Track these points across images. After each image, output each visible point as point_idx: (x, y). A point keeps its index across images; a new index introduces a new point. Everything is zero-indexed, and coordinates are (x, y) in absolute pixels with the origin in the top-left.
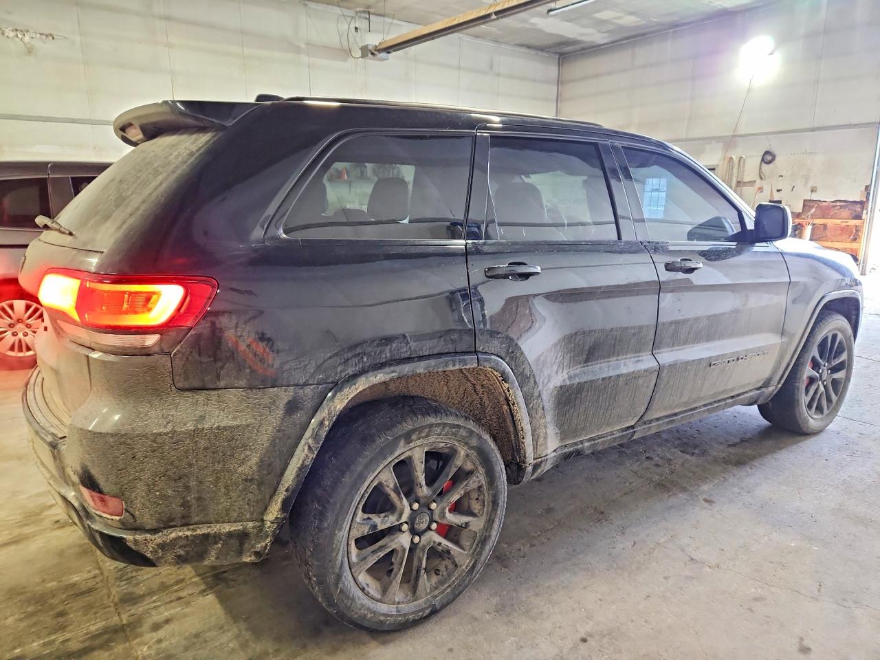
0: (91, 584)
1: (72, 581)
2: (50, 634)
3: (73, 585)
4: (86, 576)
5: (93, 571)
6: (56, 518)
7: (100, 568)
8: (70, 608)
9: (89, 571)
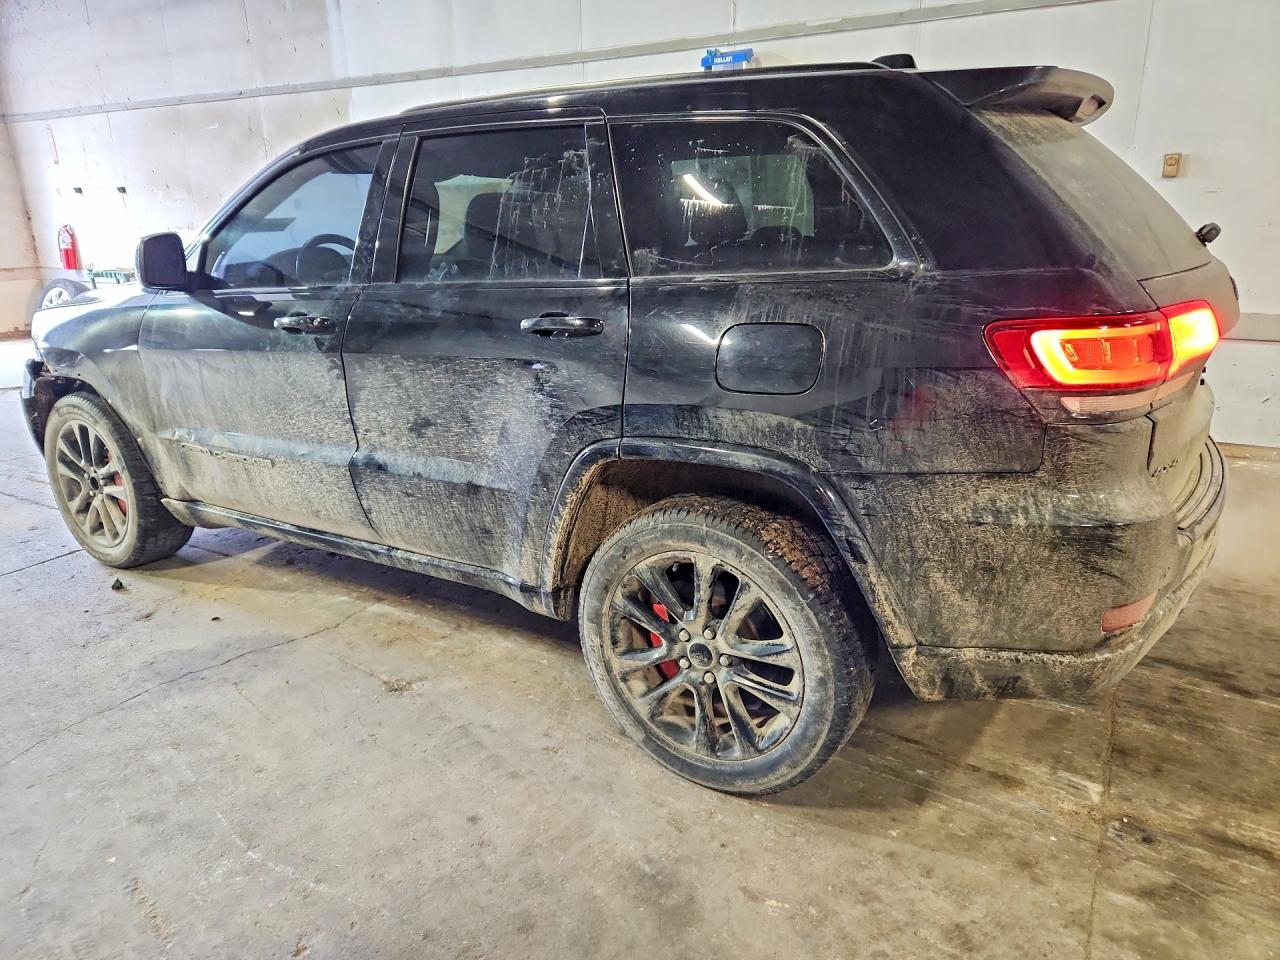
0: (1133, 712)
1: (1154, 727)
2: (1192, 691)
3: (1152, 721)
4: (1135, 723)
5: (1123, 723)
6: (1143, 849)
7: (1114, 722)
8: (1164, 701)
9: (1128, 725)
